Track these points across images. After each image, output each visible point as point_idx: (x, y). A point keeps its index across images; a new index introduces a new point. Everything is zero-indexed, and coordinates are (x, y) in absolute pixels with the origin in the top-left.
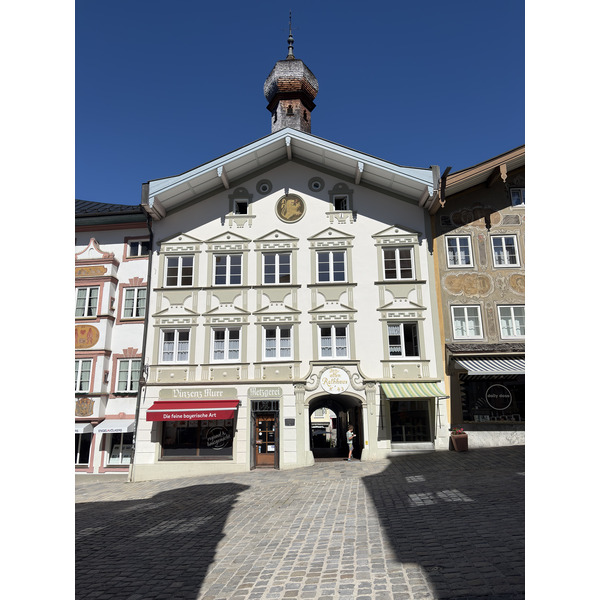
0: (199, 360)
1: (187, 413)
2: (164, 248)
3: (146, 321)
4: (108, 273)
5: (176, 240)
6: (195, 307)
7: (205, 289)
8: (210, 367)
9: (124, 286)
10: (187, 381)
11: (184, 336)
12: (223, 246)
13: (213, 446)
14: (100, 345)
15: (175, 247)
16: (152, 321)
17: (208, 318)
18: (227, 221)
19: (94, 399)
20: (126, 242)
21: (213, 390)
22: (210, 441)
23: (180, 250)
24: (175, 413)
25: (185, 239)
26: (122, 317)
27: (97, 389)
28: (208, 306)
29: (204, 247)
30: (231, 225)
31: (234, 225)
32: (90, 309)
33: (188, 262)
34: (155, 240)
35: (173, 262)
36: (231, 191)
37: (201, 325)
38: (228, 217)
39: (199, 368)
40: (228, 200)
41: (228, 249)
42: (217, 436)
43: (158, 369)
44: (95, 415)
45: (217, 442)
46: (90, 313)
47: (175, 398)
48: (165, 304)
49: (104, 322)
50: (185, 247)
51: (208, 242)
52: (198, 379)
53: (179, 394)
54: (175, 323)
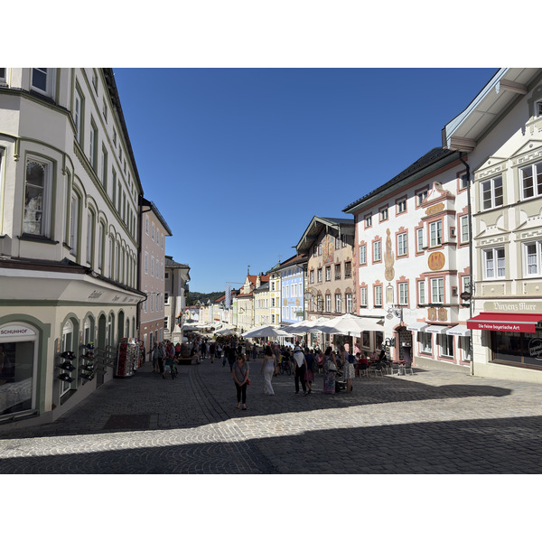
0: (514, 276)
1: (496, 324)
2: (478, 176)
3: (470, 244)
4: (445, 208)
5: (486, 165)
6: (506, 224)
7: (513, 205)
8: (524, 282)
9: (460, 215)
10: (505, 295)
11: (501, 254)
12: (526, 157)
13: (535, 356)
14: (446, 267)
15: (485, 172)
16: (475, 243)
17: (518, 233)
18: (527, 129)
19: (447, 309)
20: (458, 177)
21: (527, 303)
22: (532, 352)
23: (490, 174)
24: (487, 324)
25: (493, 161)
26: (462, 242)
27: (448, 302)
28: (517, 222)
29: (509, 164)
30: (532, 133)
31: (536, 130)
32: (439, 239)
33: (499, 182)
34: (471, 171)
35: (487, 186)
36: (530, 95)
37: (512, 242)
38: (528, 125)
39: (514, 282)
40: (527, 106)
41: (531, 158)
42: (538, 347)
43: (482, 284)
44: (449, 321)
45: (539, 352)
46: (439, 242)
47: (495, 310)
48: (483, 226)
49: (447, 247)
50: (493, 169)
51: (513, 157)
52: (514, 293)
53: (500, 307)
54: (492, 243)
